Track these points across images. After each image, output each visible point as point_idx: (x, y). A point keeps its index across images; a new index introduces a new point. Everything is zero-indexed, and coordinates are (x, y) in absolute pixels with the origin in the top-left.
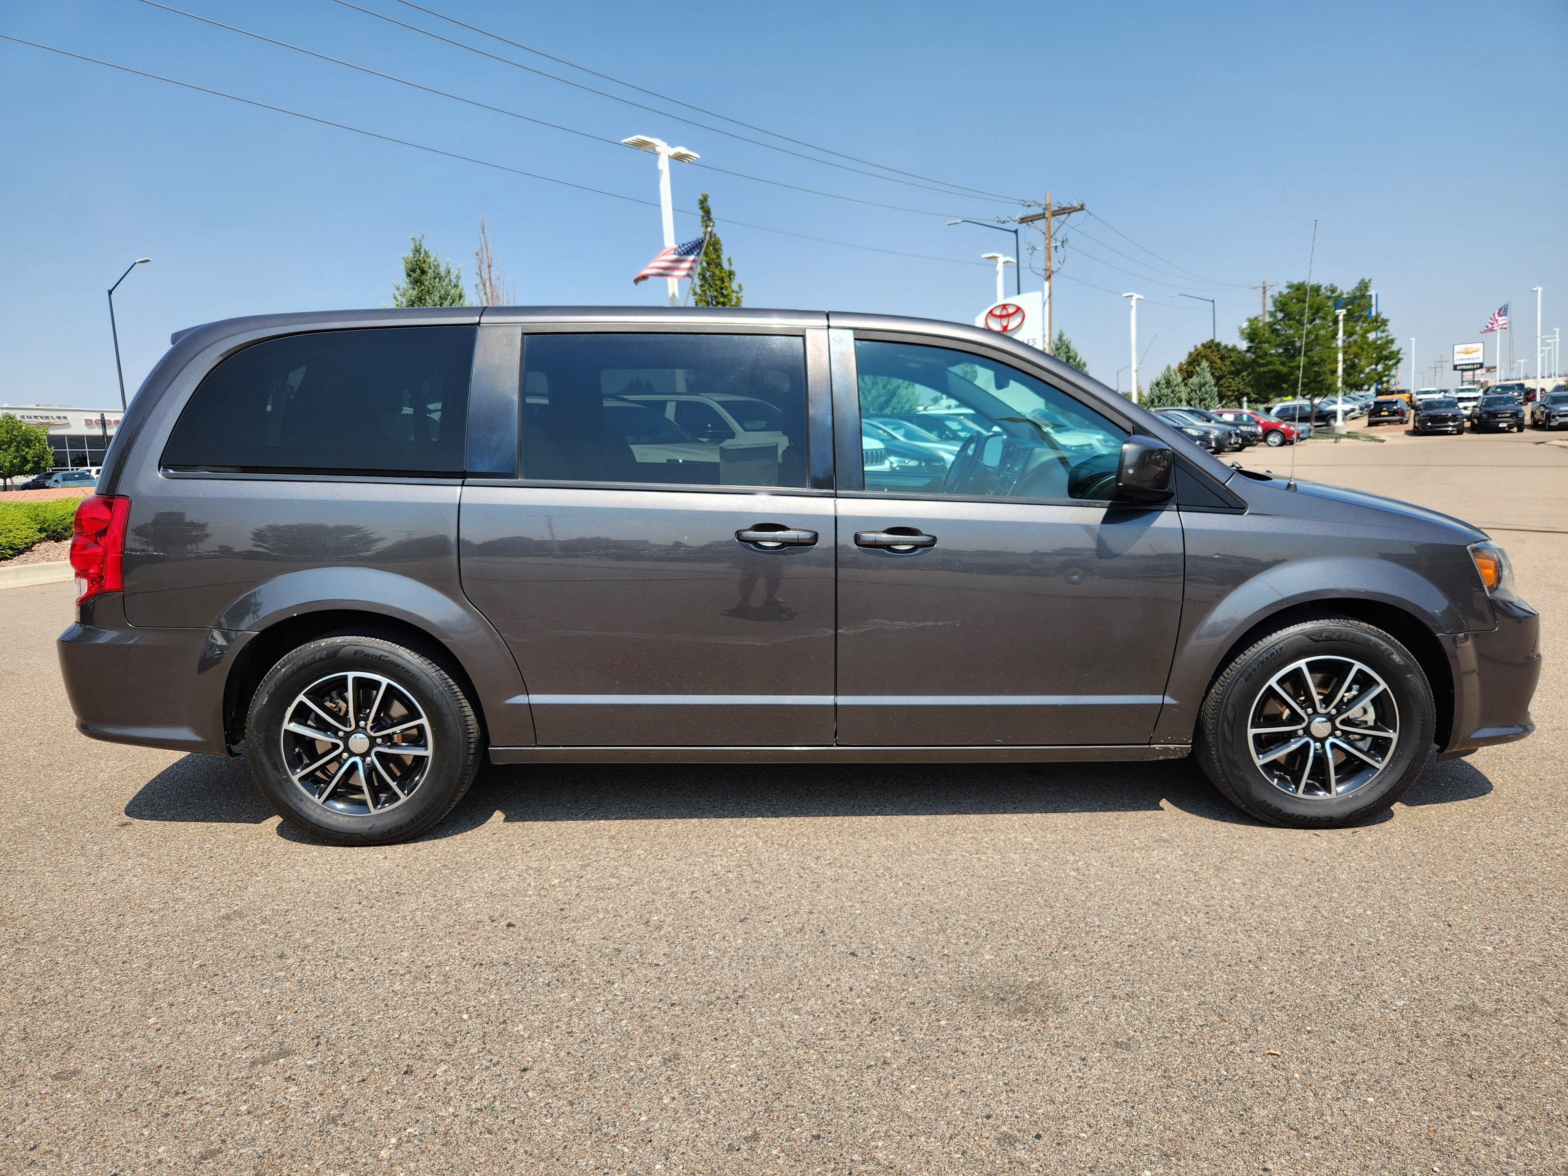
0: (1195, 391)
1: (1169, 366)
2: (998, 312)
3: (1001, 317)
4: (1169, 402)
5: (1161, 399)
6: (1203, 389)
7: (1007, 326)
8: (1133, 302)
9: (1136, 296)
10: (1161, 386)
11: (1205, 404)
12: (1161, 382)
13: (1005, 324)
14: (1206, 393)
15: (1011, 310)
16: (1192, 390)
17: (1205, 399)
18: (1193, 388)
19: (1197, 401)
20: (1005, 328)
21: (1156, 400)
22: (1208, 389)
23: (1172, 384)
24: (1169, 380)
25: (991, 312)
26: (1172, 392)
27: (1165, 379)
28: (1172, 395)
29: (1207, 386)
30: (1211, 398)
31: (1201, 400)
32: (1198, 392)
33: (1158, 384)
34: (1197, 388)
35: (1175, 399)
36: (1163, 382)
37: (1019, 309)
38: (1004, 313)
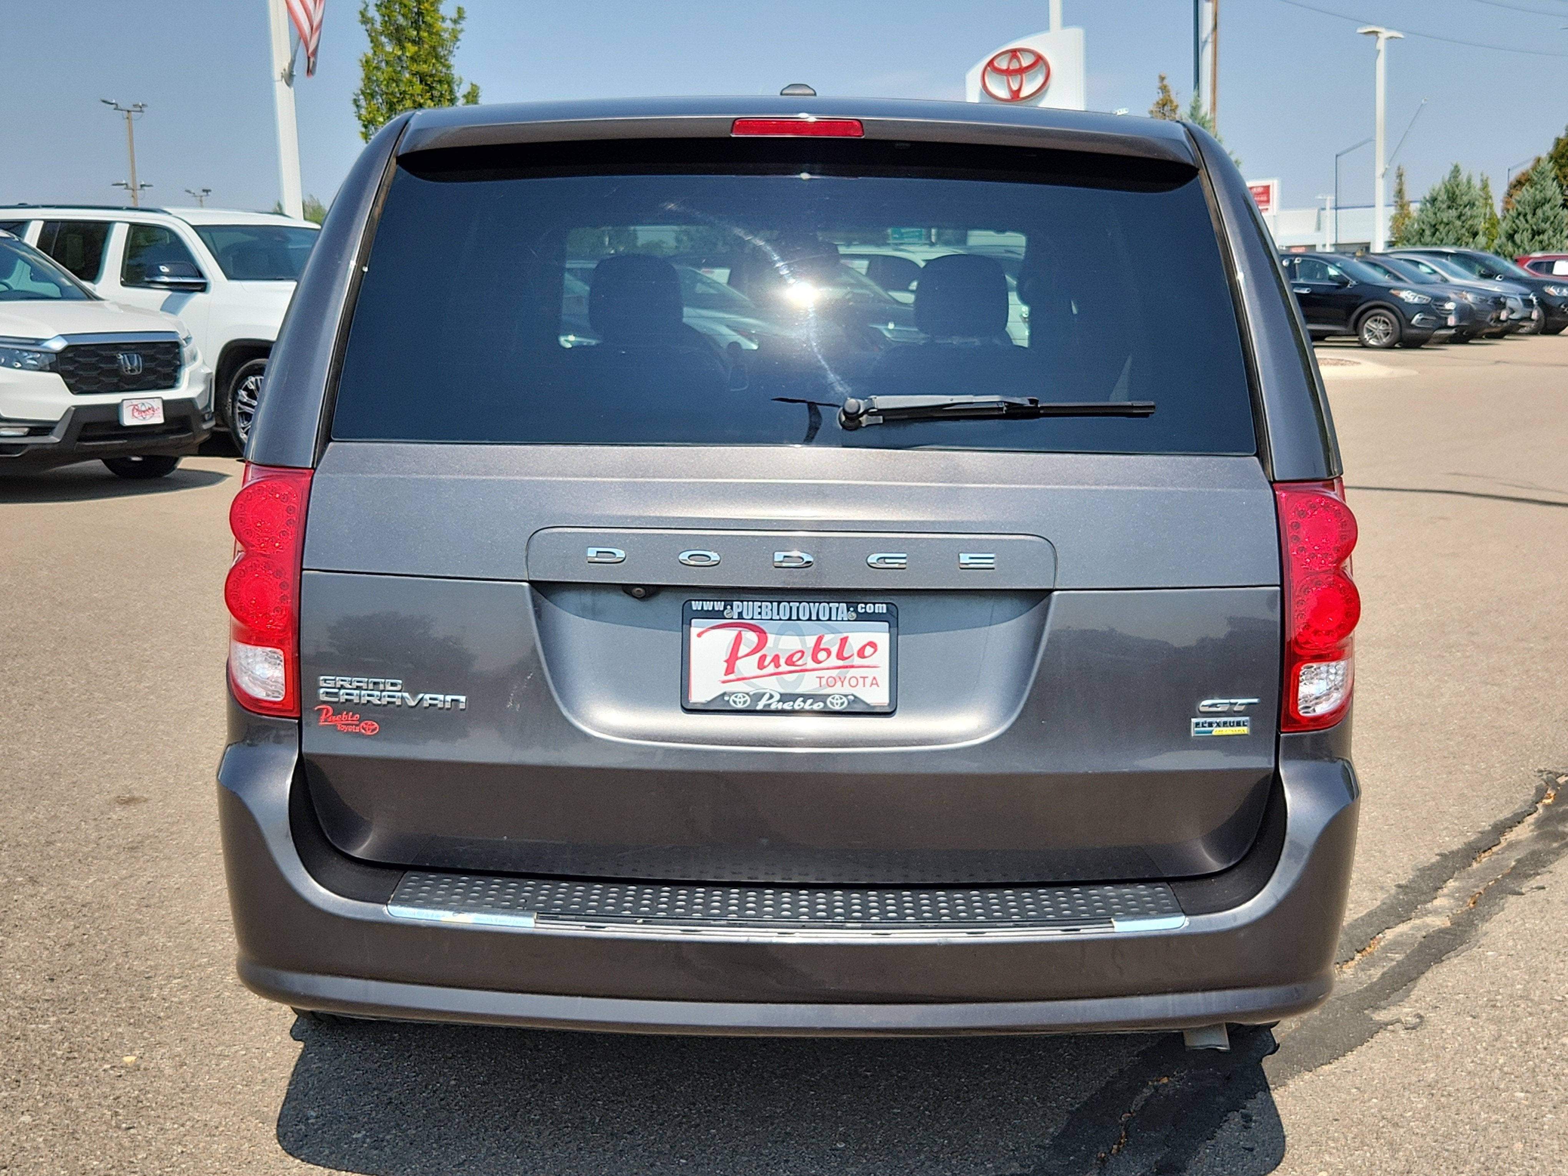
0: (1525, 215)
1: (1456, 167)
2: (1003, 64)
3: (1008, 72)
4: (1452, 237)
5: (1437, 230)
6: (1539, 212)
7: (1019, 90)
8: (1381, 45)
9: (1384, 34)
10: (1438, 204)
11: (1541, 242)
12: (1440, 198)
13: (1015, 87)
14: (1546, 220)
15: (1026, 61)
16: (1519, 214)
17: (1540, 232)
18: (1520, 209)
19: (1527, 235)
20: (1016, 94)
21: (1428, 233)
22: (1550, 213)
23: (1459, 201)
24: (1454, 193)
25: (991, 63)
26: (1459, 217)
27: (1447, 191)
28: (1458, 223)
29: (1547, 207)
30: (1555, 231)
31: (1536, 233)
32: (1529, 217)
33: (1433, 200)
34: (1528, 210)
35: (1464, 231)
36: (1443, 196)
37: (1039, 59)
38: (1015, 65)
